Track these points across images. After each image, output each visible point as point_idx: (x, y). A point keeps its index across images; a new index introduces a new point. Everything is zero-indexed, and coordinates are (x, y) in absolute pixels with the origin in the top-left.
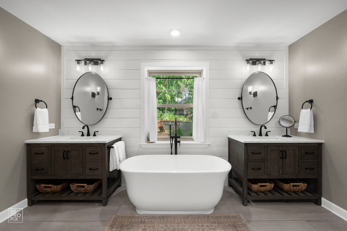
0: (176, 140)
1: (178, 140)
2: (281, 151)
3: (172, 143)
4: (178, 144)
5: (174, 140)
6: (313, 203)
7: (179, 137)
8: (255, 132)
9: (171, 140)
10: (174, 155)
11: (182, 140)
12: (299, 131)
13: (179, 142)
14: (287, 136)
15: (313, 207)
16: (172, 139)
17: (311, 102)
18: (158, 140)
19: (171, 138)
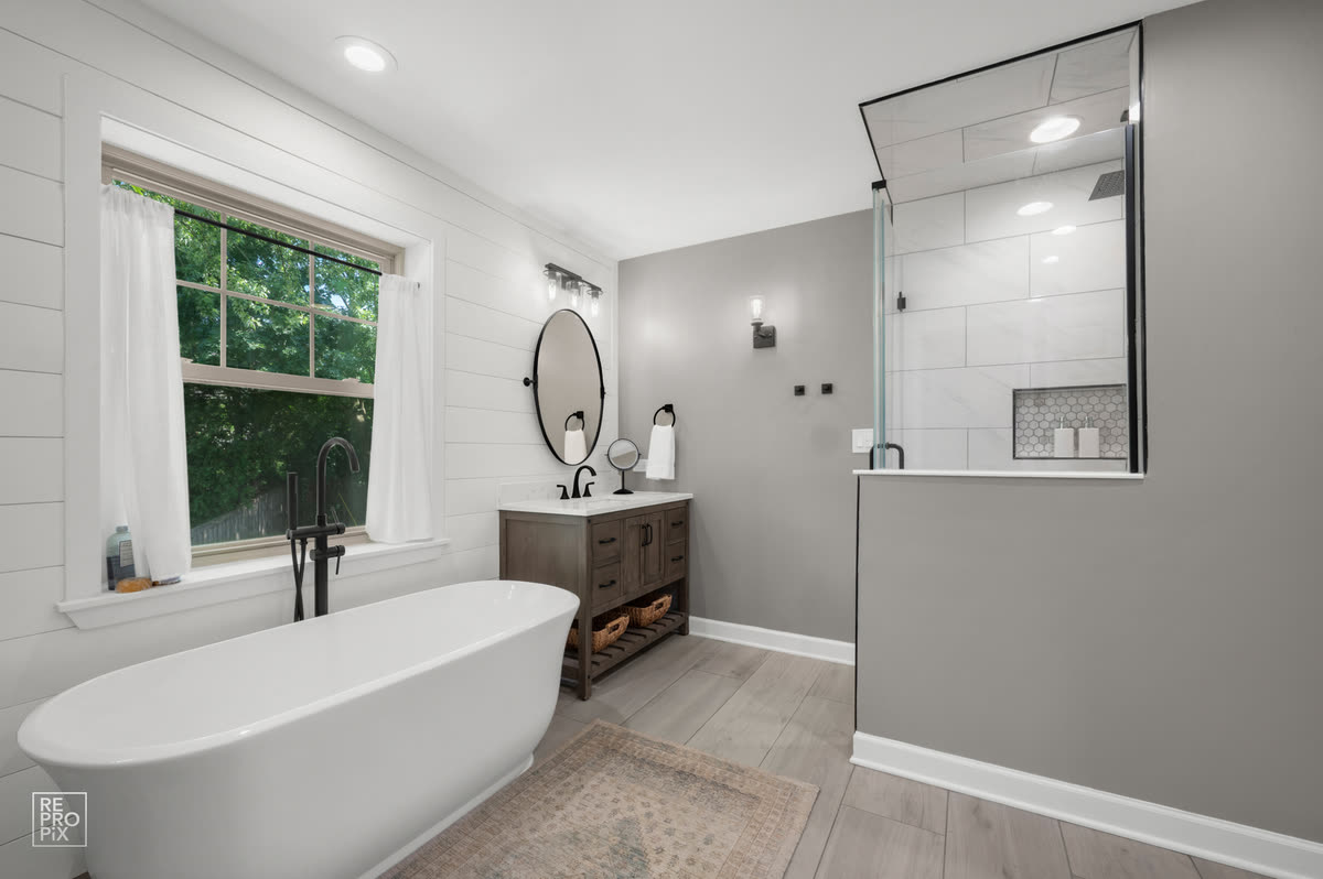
0: (321, 543)
1: (332, 542)
2: (643, 527)
3: (299, 562)
4: (332, 561)
5: (311, 544)
6: (676, 636)
7: (340, 531)
8: (565, 488)
9: (298, 547)
10: (311, 622)
11: (351, 544)
12: (649, 476)
13: (339, 551)
14: (623, 492)
15: (677, 643)
16: (304, 544)
17: (668, 408)
18: (194, 566)
19: (298, 541)
